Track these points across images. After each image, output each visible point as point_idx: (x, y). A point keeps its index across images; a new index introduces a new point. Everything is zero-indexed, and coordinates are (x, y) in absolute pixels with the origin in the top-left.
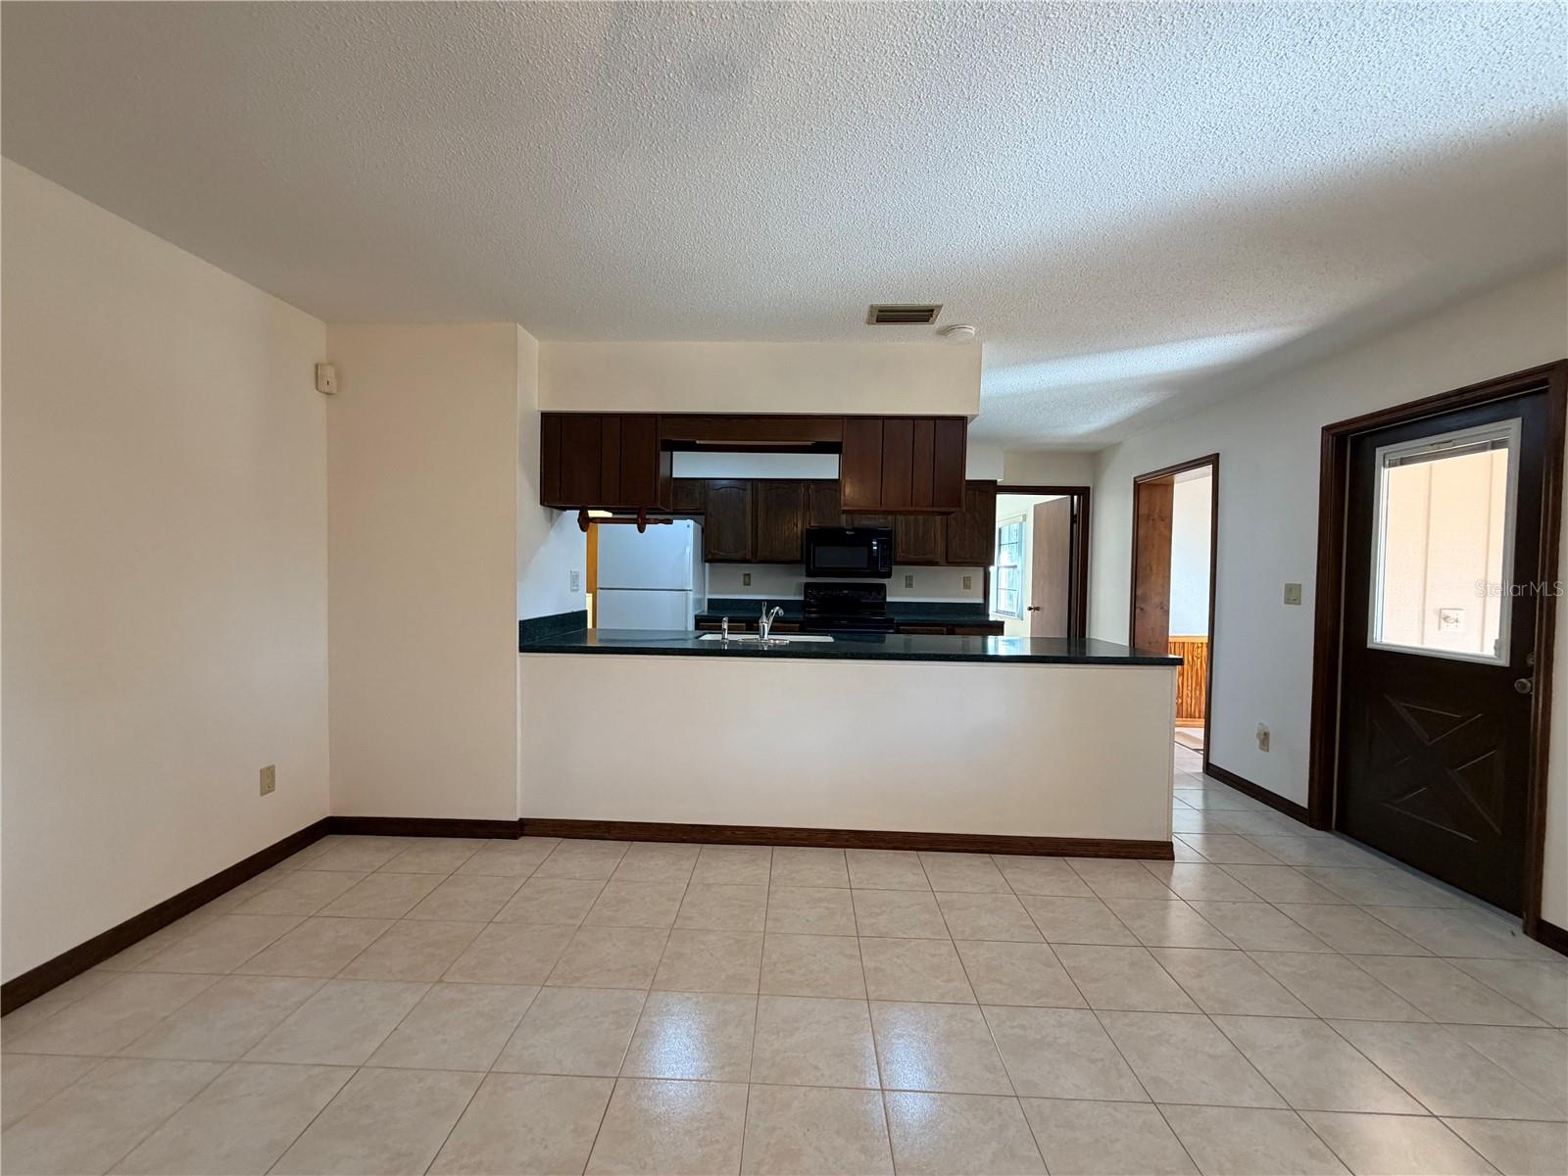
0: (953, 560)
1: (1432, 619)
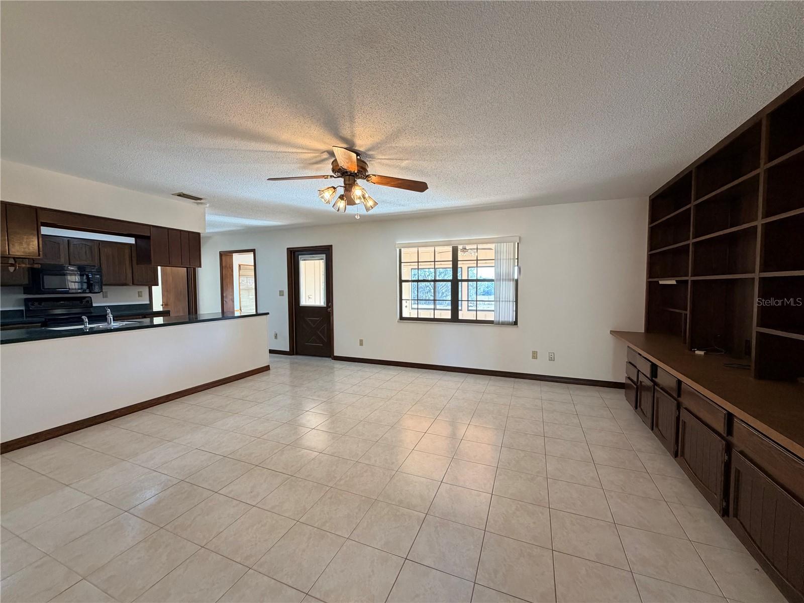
0: (135, 282)
1: (307, 298)
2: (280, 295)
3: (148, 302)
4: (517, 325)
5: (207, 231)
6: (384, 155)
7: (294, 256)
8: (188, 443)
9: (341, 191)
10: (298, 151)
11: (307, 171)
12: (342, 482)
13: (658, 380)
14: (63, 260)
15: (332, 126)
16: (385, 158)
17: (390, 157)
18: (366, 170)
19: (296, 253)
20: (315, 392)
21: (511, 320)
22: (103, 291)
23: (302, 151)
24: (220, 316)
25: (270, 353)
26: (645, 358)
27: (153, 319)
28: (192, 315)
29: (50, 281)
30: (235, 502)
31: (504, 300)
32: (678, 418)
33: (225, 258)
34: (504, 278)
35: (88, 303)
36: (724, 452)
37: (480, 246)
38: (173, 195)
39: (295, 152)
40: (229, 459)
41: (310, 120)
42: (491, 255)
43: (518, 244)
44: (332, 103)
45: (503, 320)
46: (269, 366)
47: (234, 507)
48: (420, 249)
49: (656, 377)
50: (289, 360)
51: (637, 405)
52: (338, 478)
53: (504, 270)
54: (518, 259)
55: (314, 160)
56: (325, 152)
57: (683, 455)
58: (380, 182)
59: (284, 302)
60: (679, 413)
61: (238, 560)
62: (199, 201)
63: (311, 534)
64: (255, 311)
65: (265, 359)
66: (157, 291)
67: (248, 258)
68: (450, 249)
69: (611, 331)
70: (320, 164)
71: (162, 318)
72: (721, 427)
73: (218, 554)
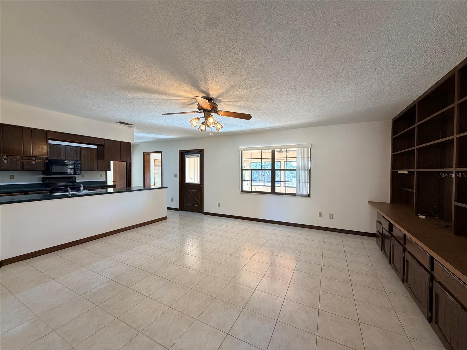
0: (98, 169)
1: (190, 178)
2: (175, 177)
3: (105, 180)
4: (310, 196)
5: (135, 141)
6: (227, 99)
7: (183, 155)
8: (118, 259)
9: (203, 120)
10: (179, 98)
11: (185, 109)
12: (198, 286)
13: (394, 233)
14: (62, 157)
15: (195, 84)
16: (228, 101)
17: (230, 100)
18: (216, 108)
19: (184, 154)
20: (190, 233)
21: (306, 193)
22: (82, 174)
23: (181, 99)
24: (143, 188)
25: (167, 209)
26: (386, 219)
27: (107, 189)
28: (128, 187)
29: (56, 169)
30: (137, 294)
31: (302, 181)
32: (404, 258)
33: (146, 156)
34: (302, 168)
35: (74, 180)
36: (429, 281)
37: (288, 150)
38: (117, 122)
39: (178, 99)
40: (138, 269)
41: (183, 82)
42: (294, 154)
43: (311, 148)
44: (194, 73)
45: (301, 193)
46: (167, 217)
47: (136, 296)
48: (253, 151)
49: (392, 231)
50: (179, 214)
51: (382, 248)
52: (195, 284)
53: (302, 163)
54: (310, 157)
55: (189, 103)
56: (193, 98)
57: (407, 281)
58: (224, 114)
59: (177, 181)
60: (405, 255)
61: (134, 327)
62: (130, 126)
63: (176, 315)
64: (161, 185)
65: (164, 213)
66: (110, 174)
67: (158, 156)
68: (271, 151)
69: (368, 201)
70: (192, 105)
71: (112, 189)
72: (427, 265)
73: (124, 322)
